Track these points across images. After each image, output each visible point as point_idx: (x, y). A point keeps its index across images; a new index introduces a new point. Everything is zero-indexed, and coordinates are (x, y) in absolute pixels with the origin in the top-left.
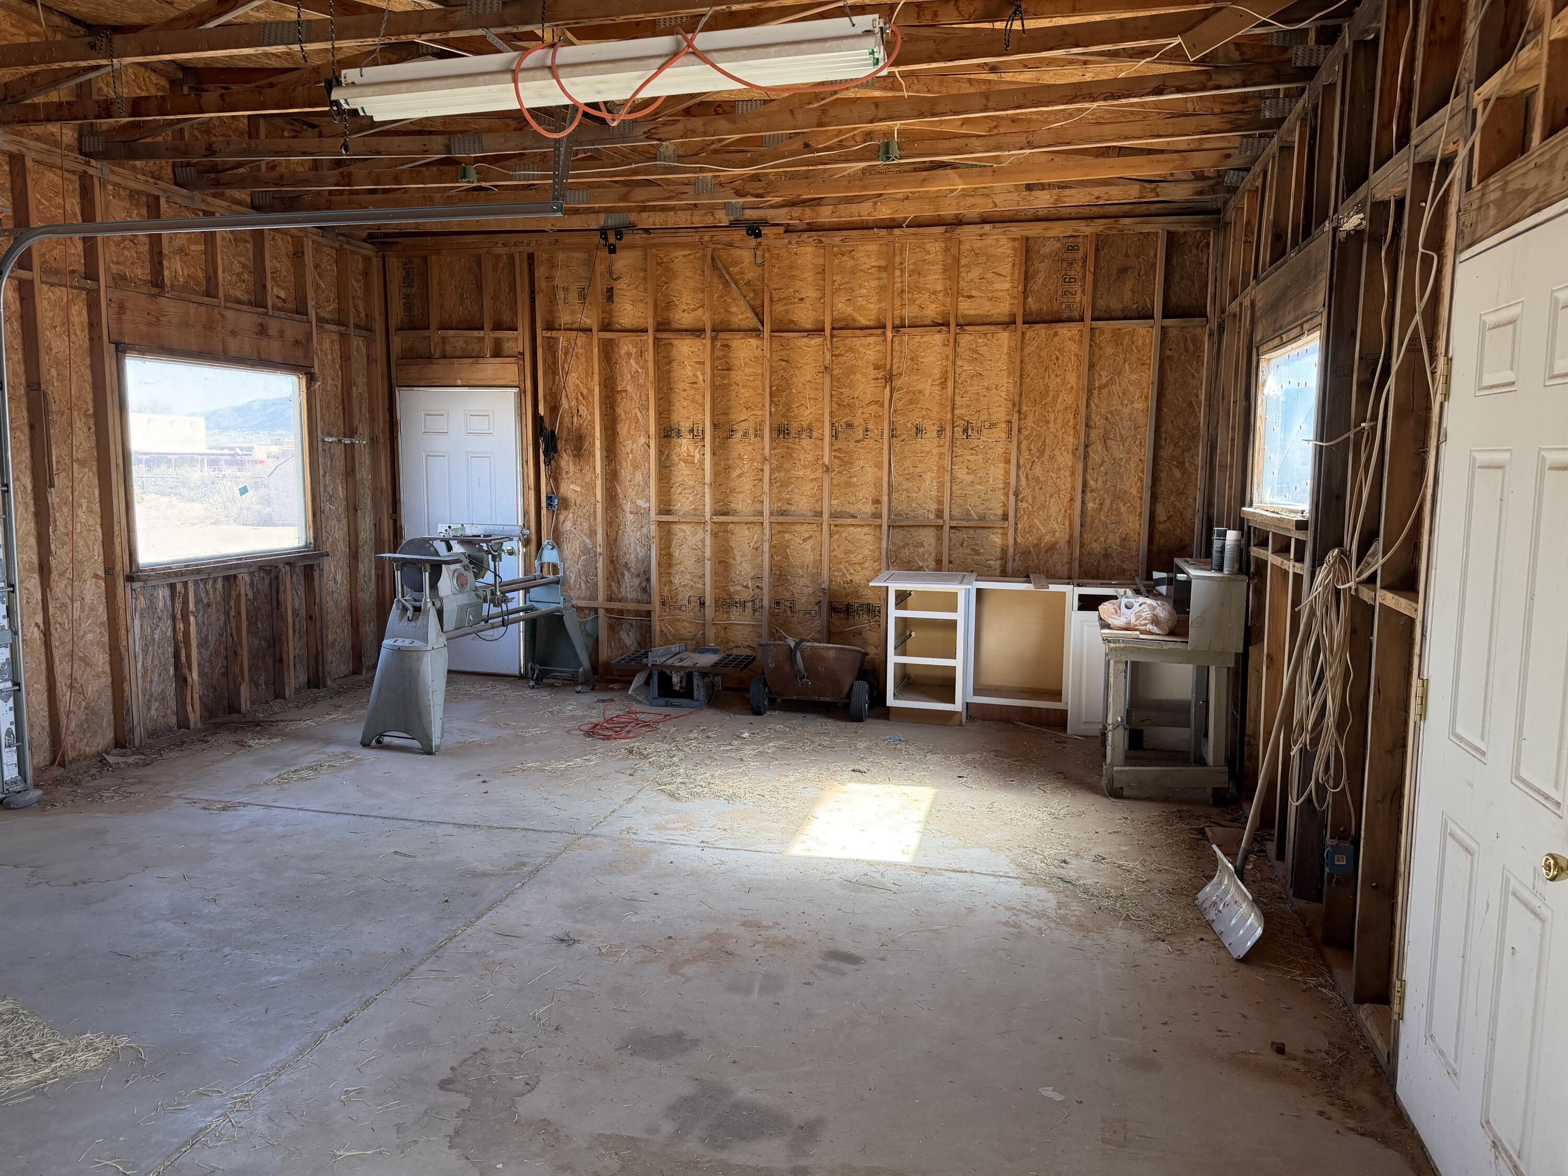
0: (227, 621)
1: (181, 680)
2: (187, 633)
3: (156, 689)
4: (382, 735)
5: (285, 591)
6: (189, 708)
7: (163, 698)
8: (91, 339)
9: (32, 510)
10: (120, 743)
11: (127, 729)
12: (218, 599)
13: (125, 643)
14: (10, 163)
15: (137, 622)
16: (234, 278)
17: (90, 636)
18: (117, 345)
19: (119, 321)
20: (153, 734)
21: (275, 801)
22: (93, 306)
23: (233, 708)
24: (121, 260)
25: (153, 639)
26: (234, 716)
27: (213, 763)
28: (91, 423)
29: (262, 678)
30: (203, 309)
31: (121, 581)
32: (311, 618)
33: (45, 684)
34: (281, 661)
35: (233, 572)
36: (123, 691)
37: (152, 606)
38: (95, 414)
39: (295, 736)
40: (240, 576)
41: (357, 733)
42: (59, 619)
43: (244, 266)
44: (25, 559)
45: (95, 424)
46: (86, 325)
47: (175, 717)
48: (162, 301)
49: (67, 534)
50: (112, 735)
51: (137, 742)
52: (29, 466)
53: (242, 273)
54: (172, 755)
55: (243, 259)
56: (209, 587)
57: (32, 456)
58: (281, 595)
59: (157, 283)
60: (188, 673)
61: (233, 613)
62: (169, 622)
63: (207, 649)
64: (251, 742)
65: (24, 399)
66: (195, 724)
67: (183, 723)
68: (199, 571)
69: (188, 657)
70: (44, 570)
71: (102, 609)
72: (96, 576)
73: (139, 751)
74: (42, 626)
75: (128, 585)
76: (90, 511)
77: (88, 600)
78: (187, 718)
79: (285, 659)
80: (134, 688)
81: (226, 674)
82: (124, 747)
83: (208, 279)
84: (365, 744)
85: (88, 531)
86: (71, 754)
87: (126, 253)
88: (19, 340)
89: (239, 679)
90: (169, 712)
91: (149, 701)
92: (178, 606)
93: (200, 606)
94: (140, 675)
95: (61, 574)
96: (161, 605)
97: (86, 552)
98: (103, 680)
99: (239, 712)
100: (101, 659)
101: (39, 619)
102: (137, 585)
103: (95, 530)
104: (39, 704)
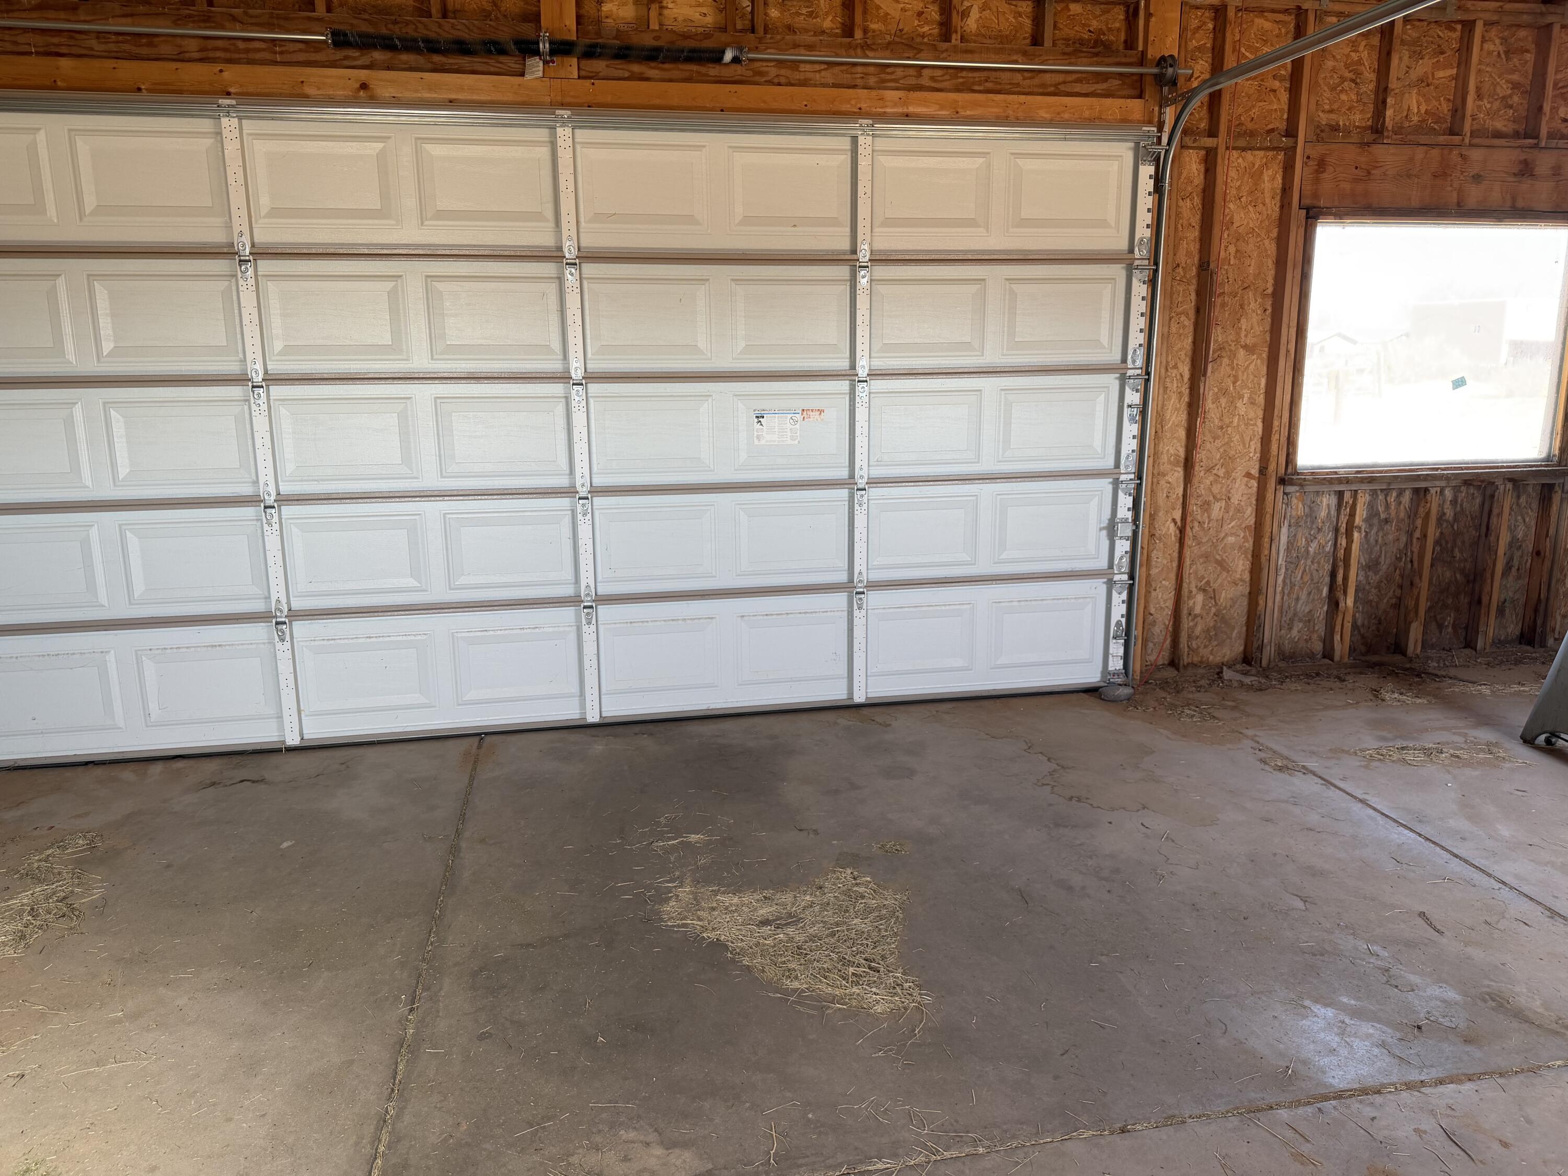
0: (1409, 543)
1: (1334, 604)
2: (1348, 550)
3: (1303, 608)
4: (1554, 734)
5: (1500, 515)
6: (1337, 637)
7: (1309, 620)
8: (1282, 207)
9: (1187, 399)
10: (1247, 659)
11: (1255, 645)
12: (1402, 515)
13: (1266, 552)
14: (1215, 19)
15: (1284, 530)
17: (1231, 539)
18: (1308, 209)
19: (1317, 181)
20: (1283, 656)
22: (1288, 168)
23: (1399, 648)
24: (1335, 106)
25: (1308, 552)
26: (1398, 658)
27: (1327, 708)
28: (1269, 305)
29: (1449, 620)
30: (1435, 152)
31: (1272, 483)
32: (1538, 553)
33: (1174, 582)
34: (1479, 602)
35: (1423, 485)
36: (1257, 604)
37: (1311, 515)
38: (1274, 294)
40: (1433, 491)
42: (1199, 517)
43: (1515, 86)
44: (1172, 451)
45: (1273, 305)
46: (1279, 191)
47: (1321, 645)
48: (1379, 151)
49: (1222, 428)
50: (1242, 648)
51: (1264, 663)
52: (1190, 353)
53: (1510, 96)
55: (1515, 77)
56: (1392, 499)
57: (1194, 342)
58: (1494, 520)
59: (1377, 129)
60: (1342, 597)
61: (1417, 534)
62: (1331, 535)
63: (1376, 573)
64: (1387, 696)
65: (1194, 281)
66: (1341, 657)
67: (1328, 654)
68: (1371, 480)
69: (1346, 578)
70: (1188, 464)
71: (1249, 513)
72: (1248, 475)
73: (1265, 672)
74: (1179, 523)
75: (1281, 488)
76: (1252, 403)
77: (1235, 500)
78: (1332, 648)
79: (1485, 600)
80: (1270, 604)
81: (1397, 606)
82: (1249, 664)
83: (1455, 111)
84: (1528, 740)
85: (1247, 425)
86: (1186, 660)
87: (1344, 97)
88: (1198, 217)
89: (1412, 614)
90: (1315, 636)
91: (1291, 620)
92: (1344, 519)
93: (1375, 521)
94: (1279, 589)
95: (1209, 470)
96: (1323, 514)
97: (1240, 448)
98: (1240, 588)
99: (1404, 654)
100: (1241, 566)
101: (1178, 515)
102: (1290, 489)
103: (1255, 425)
104: (1165, 601)
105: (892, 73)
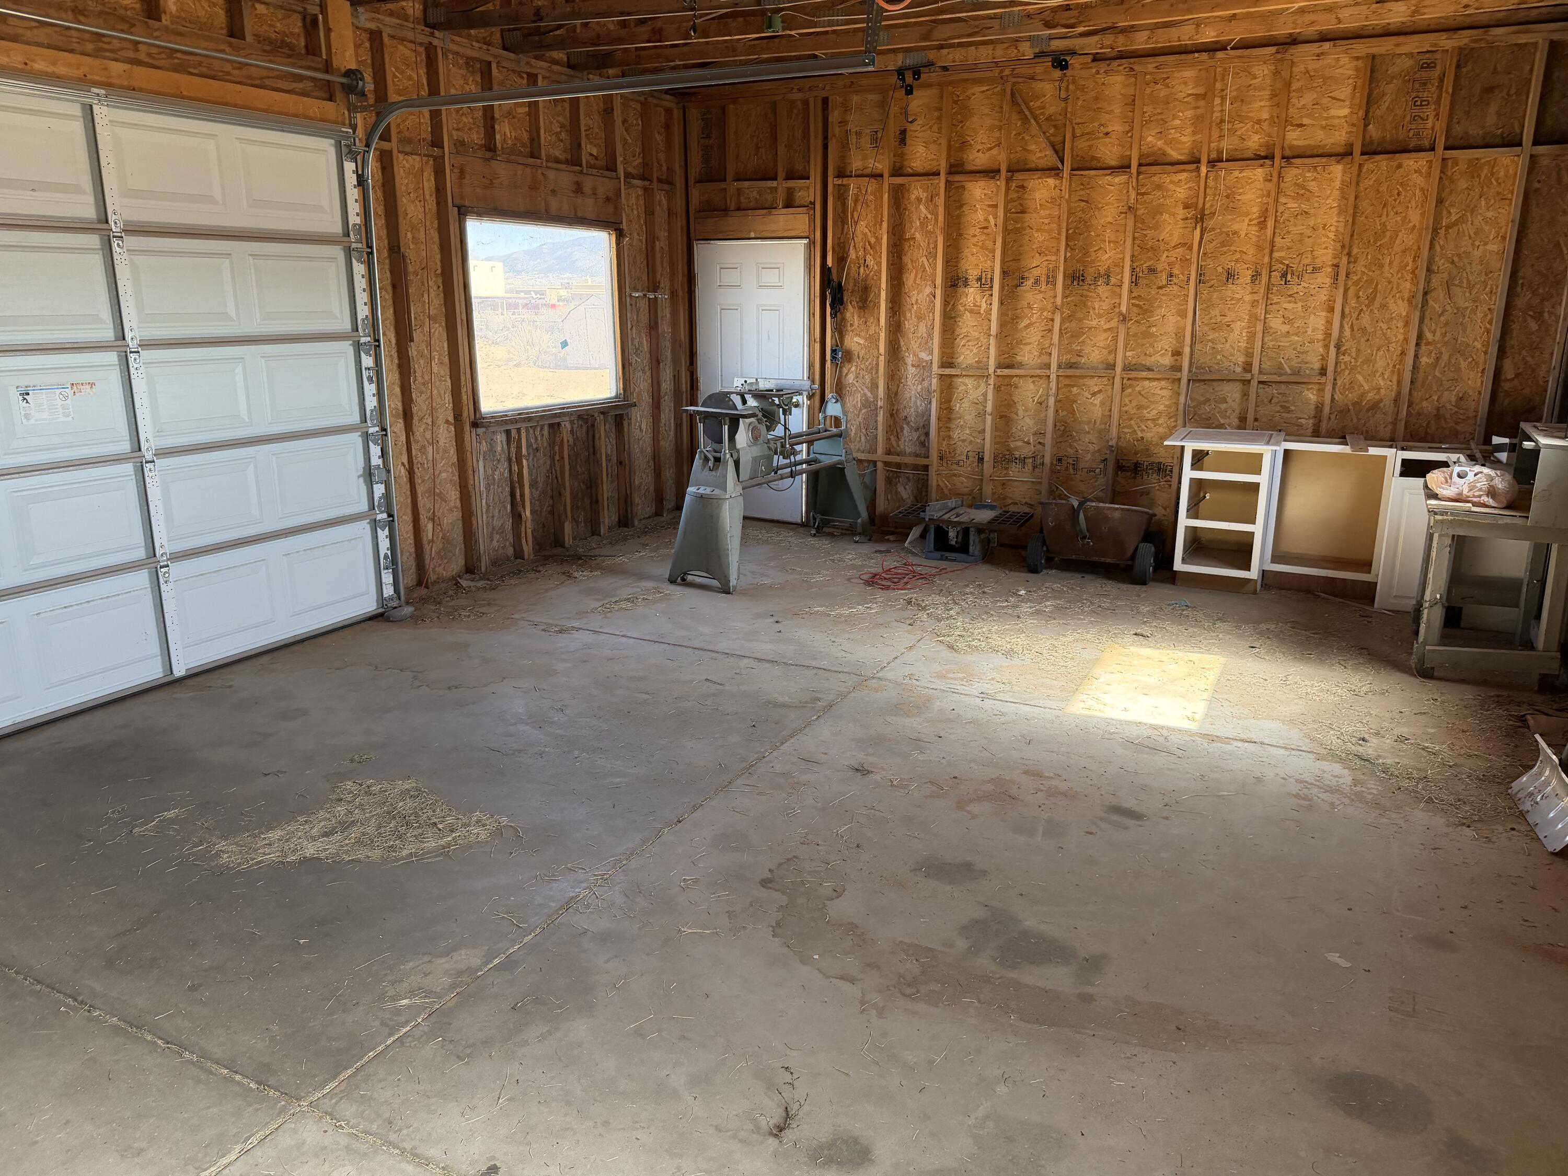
0: (553, 465)
1: (517, 517)
2: (520, 474)
3: (497, 523)
4: (685, 574)
5: (600, 438)
6: (524, 541)
7: (502, 532)
8: (438, 204)
9: (396, 361)
10: (470, 569)
11: (475, 557)
12: (545, 445)
13: (472, 482)
14: (370, 40)
15: (481, 464)
16: (554, 138)
17: (444, 475)
18: (459, 208)
19: (461, 186)
20: (495, 563)
21: (601, 627)
22: (439, 172)
23: (558, 542)
24: (461, 126)
25: (494, 479)
26: (559, 550)
27: (547, 590)
28: (440, 281)
29: (581, 517)
30: (528, 170)
31: (467, 427)
32: (621, 463)
33: (410, 515)
34: (597, 501)
35: (557, 420)
36: (471, 524)
37: (492, 450)
38: (443, 273)
39: (612, 571)
40: (563, 424)
41: (665, 570)
42: (420, 459)
43: (562, 126)
44: (393, 406)
45: (443, 283)
46: (433, 190)
47: (512, 549)
48: (494, 164)
49: (424, 384)
50: (463, 562)
51: (483, 569)
52: (393, 322)
53: (560, 132)
54: (512, 581)
55: (561, 119)
56: (537, 433)
57: (395, 313)
58: (597, 442)
59: (490, 146)
60: (522, 510)
61: (557, 457)
62: (506, 464)
63: (537, 489)
64: (576, 574)
65: (387, 261)
66: (529, 555)
67: (519, 555)
68: (530, 419)
69: (522, 496)
70: (407, 415)
71: (453, 451)
72: (447, 422)
73: (485, 577)
74: (407, 466)
75: (474, 430)
76: (441, 363)
77: (441, 443)
78: (522, 550)
79: (600, 498)
80: (480, 522)
81: (552, 512)
82: (473, 573)
83: (532, 140)
84: (672, 581)
85: (440, 381)
86: (433, 577)
87: (465, 119)
88: (382, 207)
89: (563, 517)
90: (507, 544)
91: (492, 533)
92: (513, 450)
93: (531, 450)
94: (484, 510)
95: (421, 420)
96: (499, 449)
97: (439, 400)
98: (455, 514)
99: (563, 546)
100: (453, 495)
101: (405, 459)
102: (480, 431)
103: (445, 381)
104: (407, 533)
105: (109, 43)
